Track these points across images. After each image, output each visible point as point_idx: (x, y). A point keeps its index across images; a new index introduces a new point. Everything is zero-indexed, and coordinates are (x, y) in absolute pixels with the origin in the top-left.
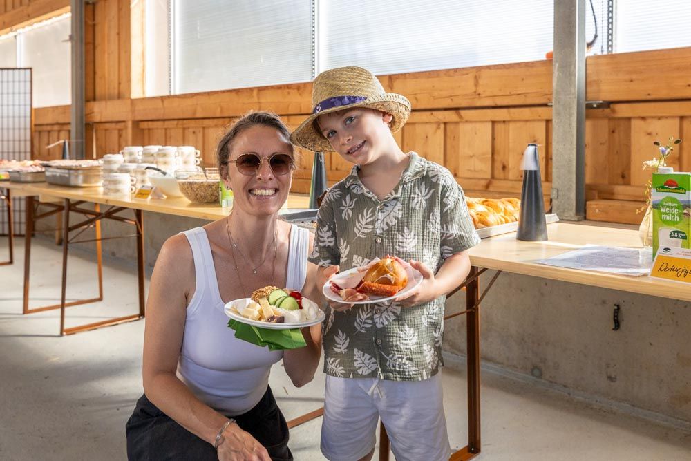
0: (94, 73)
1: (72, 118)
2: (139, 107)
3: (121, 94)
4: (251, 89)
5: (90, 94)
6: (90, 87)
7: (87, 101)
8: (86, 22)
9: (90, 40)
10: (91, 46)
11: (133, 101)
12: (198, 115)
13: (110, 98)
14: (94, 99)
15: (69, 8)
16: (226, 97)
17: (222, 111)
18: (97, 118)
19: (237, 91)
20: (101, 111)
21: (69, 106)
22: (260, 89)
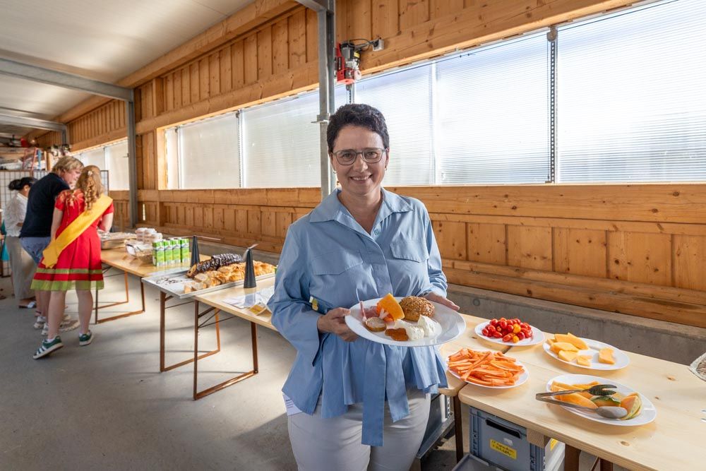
0: (143, 173)
1: (129, 198)
2: (162, 195)
3: (155, 187)
4: (211, 190)
5: (141, 185)
6: (140, 181)
7: (139, 189)
8: (137, 147)
9: (140, 155)
10: (140, 159)
11: (160, 192)
12: (189, 201)
13: (151, 189)
14: (143, 188)
15: (126, 138)
16: (200, 193)
17: (199, 200)
18: (143, 199)
19: (205, 190)
20: (146, 195)
21: (128, 191)
22: (215, 190)
